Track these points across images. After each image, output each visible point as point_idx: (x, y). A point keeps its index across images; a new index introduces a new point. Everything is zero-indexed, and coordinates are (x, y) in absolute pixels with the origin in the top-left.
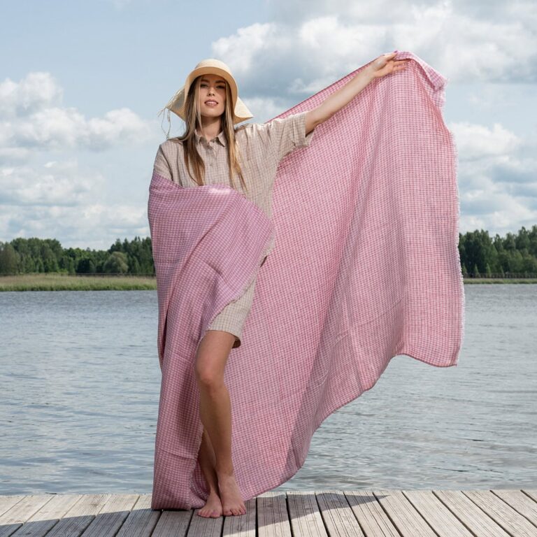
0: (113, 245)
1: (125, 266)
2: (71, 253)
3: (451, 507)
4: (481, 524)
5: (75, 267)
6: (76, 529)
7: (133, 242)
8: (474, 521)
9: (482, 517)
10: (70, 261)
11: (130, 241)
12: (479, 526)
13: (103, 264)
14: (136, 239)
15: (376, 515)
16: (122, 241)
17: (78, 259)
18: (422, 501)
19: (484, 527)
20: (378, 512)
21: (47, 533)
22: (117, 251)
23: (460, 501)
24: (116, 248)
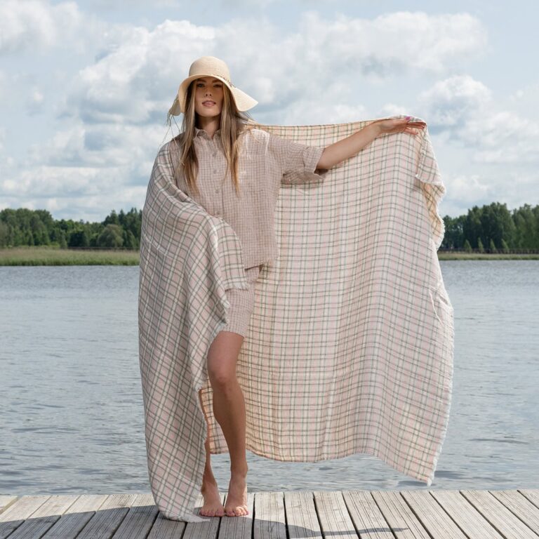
0: (108, 217)
1: (120, 239)
2: (63, 225)
3: (480, 508)
4: (509, 524)
5: (66, 239)
6: (106, 530)
7: (129, 214)
8: (502, 521)
9: (510, 518)
10: (61, 233)
11: (126, 212)
12: (508, 527)
13: (97, 237)
14: (132, 210)
15: (404, 516)
16: (118, 213)
17: (70, 232)
18: (450, 502)
19: (513, 529)
20: (406, 513)
21: (78, 535)
22: (111, 223)
23: (487, 500)
24: (111, 220)
